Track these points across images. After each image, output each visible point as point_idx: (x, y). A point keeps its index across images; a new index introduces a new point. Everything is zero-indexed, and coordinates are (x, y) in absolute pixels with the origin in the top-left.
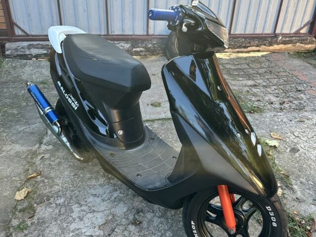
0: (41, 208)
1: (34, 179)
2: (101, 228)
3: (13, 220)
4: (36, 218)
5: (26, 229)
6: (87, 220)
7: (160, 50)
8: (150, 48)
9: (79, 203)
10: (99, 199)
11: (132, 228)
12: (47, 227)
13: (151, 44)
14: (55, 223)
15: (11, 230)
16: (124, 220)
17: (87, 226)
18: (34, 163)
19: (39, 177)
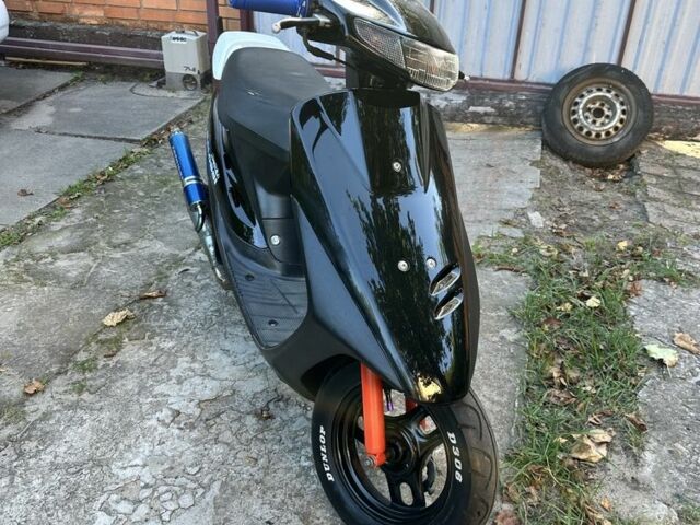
0: (132, 347)
1: (151, 301)
2: (202, 405)
3: (82, 352)
4: (115, 359)
5: (90, 371)
6: (188, 387)
7: (529, 116)
8: (507, 109)
9: (193, 357)
10: (229, 360)
11: (251, 421)
12: (122, 378)
13: (513, 100)
14: (136, 375)
15: (70, 365)
16: (246, 404)
17: (182, 396)
18: (167, 277)
19: (160, 299)
